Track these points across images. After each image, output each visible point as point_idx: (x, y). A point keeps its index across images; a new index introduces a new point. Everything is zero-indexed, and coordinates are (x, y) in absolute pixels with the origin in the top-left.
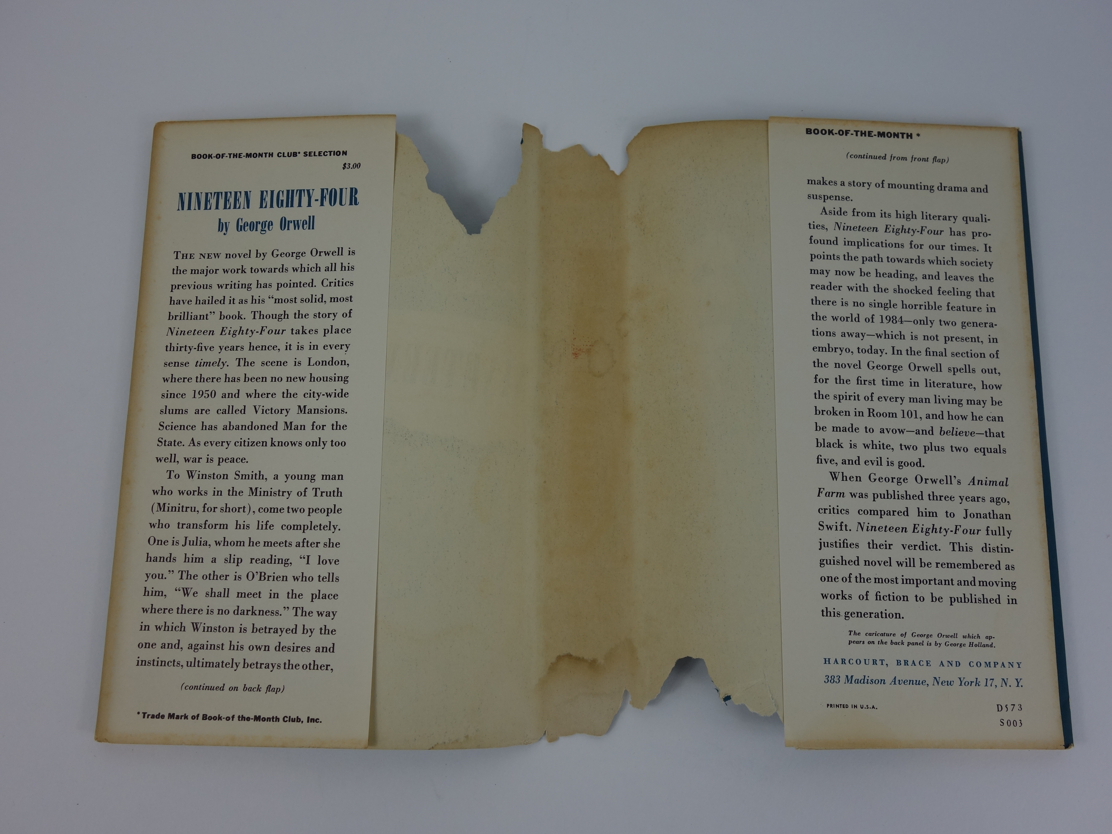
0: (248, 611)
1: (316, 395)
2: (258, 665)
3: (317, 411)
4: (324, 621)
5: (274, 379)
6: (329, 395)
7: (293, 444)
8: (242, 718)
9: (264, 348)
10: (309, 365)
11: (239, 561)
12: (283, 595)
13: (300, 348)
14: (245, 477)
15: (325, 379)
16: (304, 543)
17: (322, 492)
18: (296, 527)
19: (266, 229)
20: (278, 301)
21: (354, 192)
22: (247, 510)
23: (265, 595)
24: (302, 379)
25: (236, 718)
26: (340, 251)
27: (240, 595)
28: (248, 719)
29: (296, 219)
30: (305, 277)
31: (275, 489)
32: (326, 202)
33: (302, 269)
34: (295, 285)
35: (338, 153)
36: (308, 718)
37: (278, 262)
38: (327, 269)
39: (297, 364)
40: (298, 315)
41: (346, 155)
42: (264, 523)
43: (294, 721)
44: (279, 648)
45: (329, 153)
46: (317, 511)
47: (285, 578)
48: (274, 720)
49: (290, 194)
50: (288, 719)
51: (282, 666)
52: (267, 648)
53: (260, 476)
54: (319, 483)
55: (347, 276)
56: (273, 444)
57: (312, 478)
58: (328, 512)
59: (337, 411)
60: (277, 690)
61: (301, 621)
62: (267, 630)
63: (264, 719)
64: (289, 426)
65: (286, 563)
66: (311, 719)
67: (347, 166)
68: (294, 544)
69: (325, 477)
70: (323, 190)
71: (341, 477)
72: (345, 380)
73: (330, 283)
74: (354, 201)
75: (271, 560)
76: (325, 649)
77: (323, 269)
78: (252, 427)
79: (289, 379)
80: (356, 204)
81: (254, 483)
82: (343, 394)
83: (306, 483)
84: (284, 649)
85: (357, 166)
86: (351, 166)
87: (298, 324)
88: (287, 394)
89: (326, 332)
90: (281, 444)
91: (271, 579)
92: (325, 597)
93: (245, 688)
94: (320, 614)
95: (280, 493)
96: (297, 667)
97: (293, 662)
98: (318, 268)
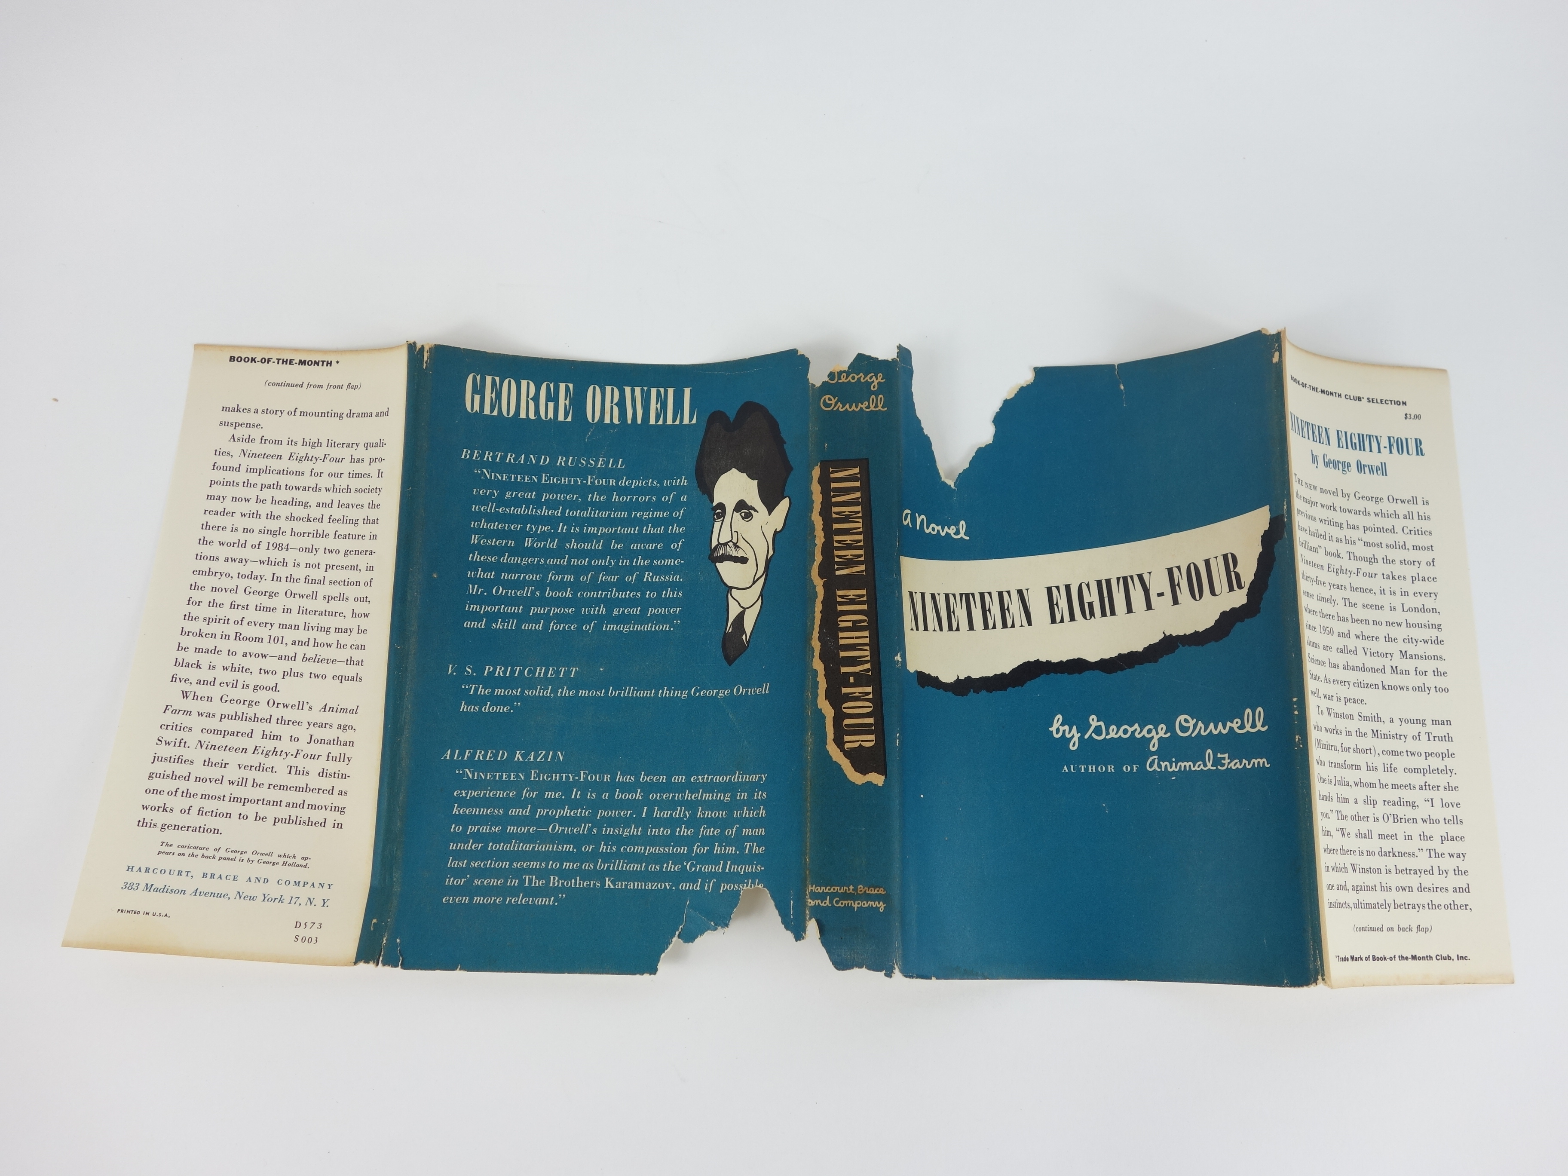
0: (1389, 852)
1: (1414, 641)
2: (1406, 906)
3: (1417, 657)
4: (1456, 862)
5: (1375, 623)
6: (1426, 642)
7: (1402, 688)
8: (1402, 958)
9: (1362, 590)
10: (1403, 611)
11: (1374, 803)
12: (1416, 837)
13: (1393, 593)
14: (1366, 718)
15: (1420, 626)
16: (1425, 787)
17: (1434, 737)
18: (1416, 771)
19: (1346, 469)
20: (1366, 544)
21: (1418, 443)
22: (1373, 751)
23: (1401, 837)
24: (1399, 625)
25: (1397, 958)
26: (1414, 501)
27: (1381, 836)
28: (1407, 958)
29: (1370, 464)
30: (1387, 523)
31: (1393, 733)
32: (1395, 450)
33: (1383, 515)
34: (1379, 530)
35: (1398, 403)
36: (1458, 955)
37: (1360, 505)
38: (1405, 517)
39: (1393, 609)
40: (1386, 560)
41: (1406, 405)
42: (1389, 766)
43: (1446, 959)
44: (1421, 889)
45: (1389, 402)
46: (1433, 755)
47: (1415, 821)
48: (1428, 958)
49: (1361, 437)
50: (1440, 957)
51: (1426, 906)
52: (1411, 889)
53: (1377, 718)
54: (1430, 728)
55: (1425, 525)
56: (1383, 687)
57: (1423, 723)
58: (1443, 756)
59: (1435, 658)
60: (1426, 930)
61: (1435, 862)
62: (1407, 871)
63: (1420, 958)
64: (1394, 670)
65: (1413, 805)
66: (1461, 957)
67: (1408, 416)
68: (1417, 787)
69: (1435, 722)
70: (1389, 438)
71: (1449, 723)
72: (1439, 627)
73: (1410, 531)
74: (1420, 452)
75: (1399, 803)
76: (1461, 890)
77: (1401, 517)
78: (1363, 669)
79: (1388, 624)
80: (1422, 454)
81: (1375, 726)
82: (1438, 642)
83: (1418, 728)
84: (1425, 890)
85: (1418, 417)
86: (1412, 417)
87: (1387, 569)
88: (1389, 639)
89: (1413, 579)
90: (1391, 688)
91: (1403, 821)
92: (1452, 839)
93: (1399, 929)
94: (1451, 856)
95: (1398, 737)
96: (1440, 907)
97: (1436, 902)
98: (1396, 516)
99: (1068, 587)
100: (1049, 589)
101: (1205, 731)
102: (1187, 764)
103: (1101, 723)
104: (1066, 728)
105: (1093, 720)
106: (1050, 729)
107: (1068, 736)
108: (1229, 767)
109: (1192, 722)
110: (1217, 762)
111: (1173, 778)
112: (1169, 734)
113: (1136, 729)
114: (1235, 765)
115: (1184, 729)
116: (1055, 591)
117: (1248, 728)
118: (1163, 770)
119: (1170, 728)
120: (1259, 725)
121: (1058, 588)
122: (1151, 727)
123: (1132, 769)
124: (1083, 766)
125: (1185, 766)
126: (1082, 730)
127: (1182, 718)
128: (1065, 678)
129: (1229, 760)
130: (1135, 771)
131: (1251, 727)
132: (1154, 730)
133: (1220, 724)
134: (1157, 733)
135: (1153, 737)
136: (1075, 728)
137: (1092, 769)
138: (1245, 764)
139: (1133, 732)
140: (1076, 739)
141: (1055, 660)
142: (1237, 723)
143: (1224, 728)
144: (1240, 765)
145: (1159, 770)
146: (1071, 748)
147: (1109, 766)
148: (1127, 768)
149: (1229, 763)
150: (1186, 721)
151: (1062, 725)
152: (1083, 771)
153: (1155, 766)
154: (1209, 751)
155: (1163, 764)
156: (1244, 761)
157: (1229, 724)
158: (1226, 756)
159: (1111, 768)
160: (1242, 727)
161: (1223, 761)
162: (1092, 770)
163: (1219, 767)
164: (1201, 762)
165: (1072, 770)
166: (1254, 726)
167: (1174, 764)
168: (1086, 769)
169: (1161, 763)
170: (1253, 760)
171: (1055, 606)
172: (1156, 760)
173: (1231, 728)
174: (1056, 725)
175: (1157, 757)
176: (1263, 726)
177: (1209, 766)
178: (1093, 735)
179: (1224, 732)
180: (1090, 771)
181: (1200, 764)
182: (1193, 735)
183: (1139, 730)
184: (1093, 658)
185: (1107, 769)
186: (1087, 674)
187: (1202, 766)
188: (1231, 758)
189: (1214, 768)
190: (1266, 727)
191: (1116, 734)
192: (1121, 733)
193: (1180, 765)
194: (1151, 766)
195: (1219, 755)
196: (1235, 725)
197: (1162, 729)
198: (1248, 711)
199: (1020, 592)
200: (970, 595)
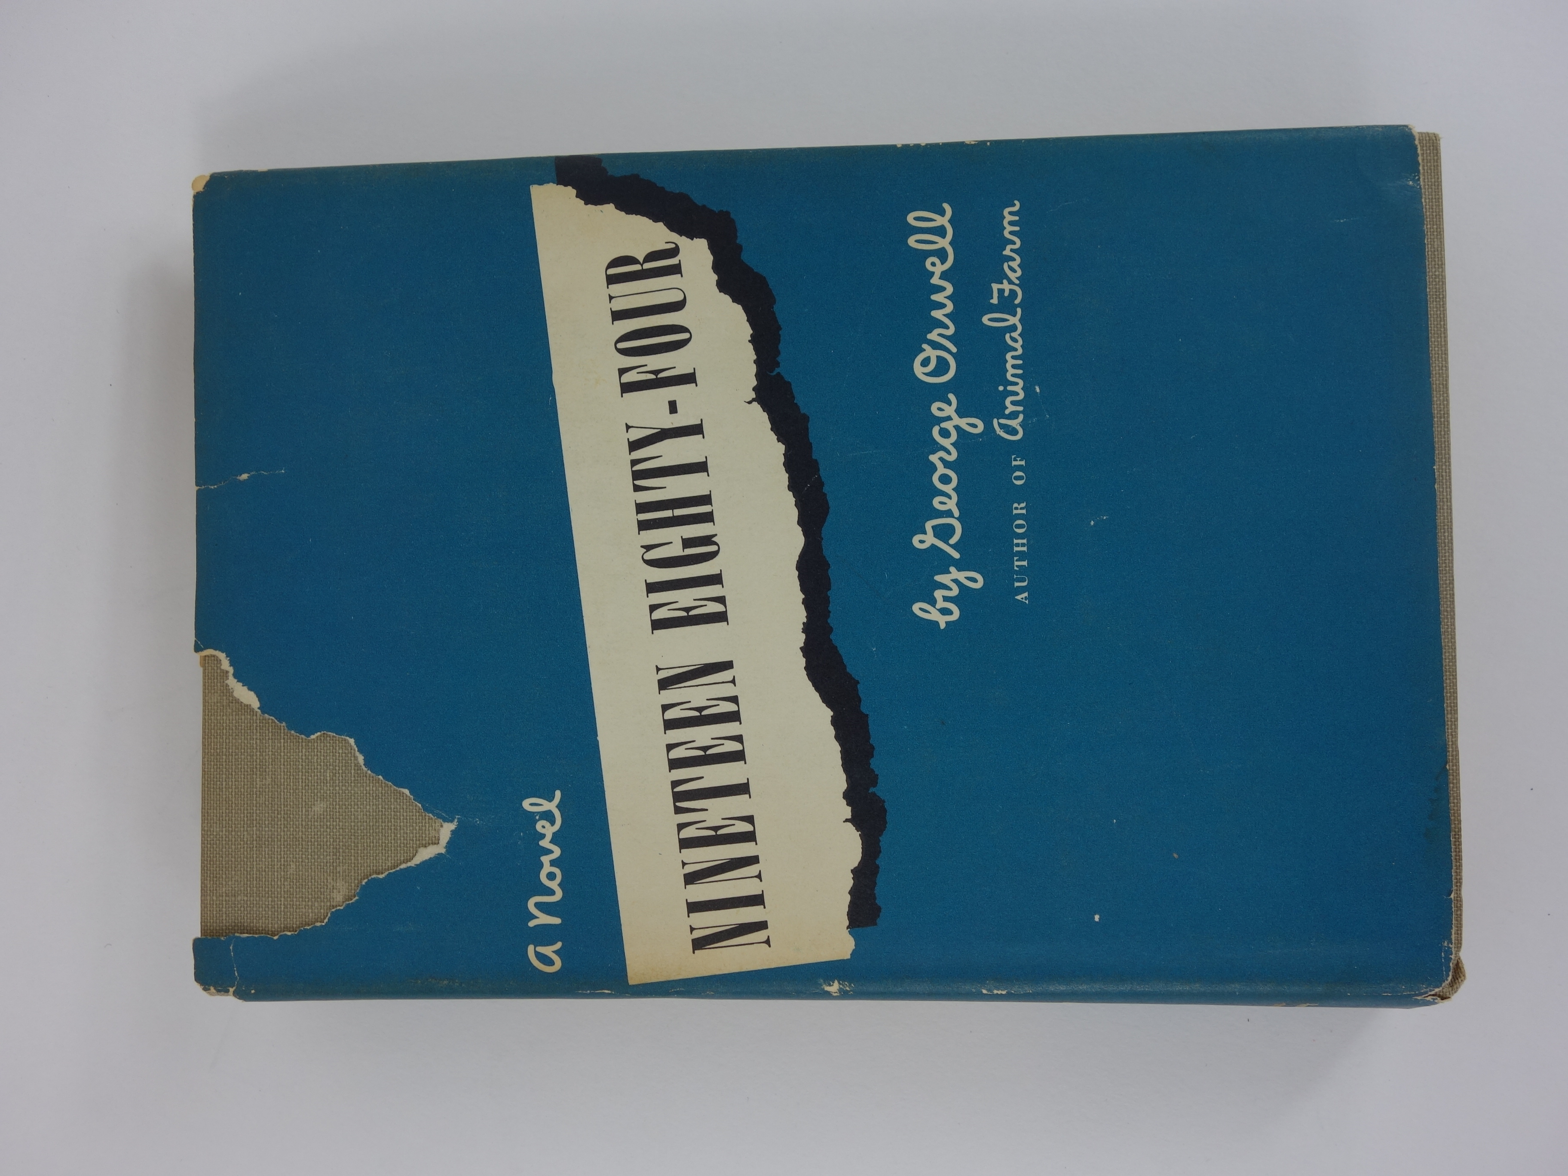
99: (652, 588)
100: (657, 625)
101: (947, 327)
102: (1010, 362)
103: (929, 525)
104: (938, 594)
105: (922, 542)
106: (943, 626)
107: (955, 591)
108: (1017, 282)
109: (929, 351)
110: (1007, 305)
111: (1038, 390)
112: (951, 397)
113: (941, 459)
114: (1014, 270)
115: (942, 367)
116: (659, 614)
117: (944, 243)
118: (1021, 409)
119: (940, 393)
120: (942, 221)
121: (653, 608)
122: (935, 431)
123: (1019, 468)
124: (1016, 563)
125: (1014, 367)
126: (943, 563)
127: (919, 371)
128: (838, 596)
129: (1005, 281)
130: (1023, 463)
131: (944, 237)
132: (943, 425)
133: (935, 297)
134: (949, 418)
135: (957, 427)
136: (938, 578)
137: (1020, 545)
138: (1012, 250)
139: (946, 464)
140: (961, 576)
141: (801, 615)
142: (933, 264)
143: (943, 289)
144: (1014, 260)
145: (1021, 417)
146: (979, 585)
147: (1015, 512)
148: (1018, 478)
149: (1011, 282)
150: (925, 362)
151: (933, 602)
152: (1025, 563)
153: (1014, 423)
154: (985, 320)
155: (1011, 408)
156: (1007, 252)
157: (935, 280)
158: (995, 287)
159: (1019, 508)
160: (942, 254)
161: (1006, 294)
162: (1023, 545)
163: (1017, 301)
164: (1007, 336)
165: (1025, 584)
166: (940, 231)
167: (1010, 388)
168: (1022, 556)
169: (1007, 412)
170: (1006, 234)
171: (692, 613)
172: (1002, 421)
173: (944, 276)
174: (934, 615)
175: (995, 421)
176: (942, 213)
177: (1014, 320)
178: (953, 541)
179: (950, 289)
180: (1025, 549)
181: (1011, 338)
182: (954, 350)
183: (942, 454)
184: (796, 540)
185: (1019, 517)
186: (829, 551)
187: (1015, 335)
188: (1001, 277)
189: (1019, 310)
190: (946, 206)
191: (950, 497)
192: (948, 489)
193: (1013, 375)
194: (1014, 432)
195: (995, 301)
196: (937, 268)
197: (940, 409)
198: (912, 241)
199: (664, 684)
200: (676, 790)
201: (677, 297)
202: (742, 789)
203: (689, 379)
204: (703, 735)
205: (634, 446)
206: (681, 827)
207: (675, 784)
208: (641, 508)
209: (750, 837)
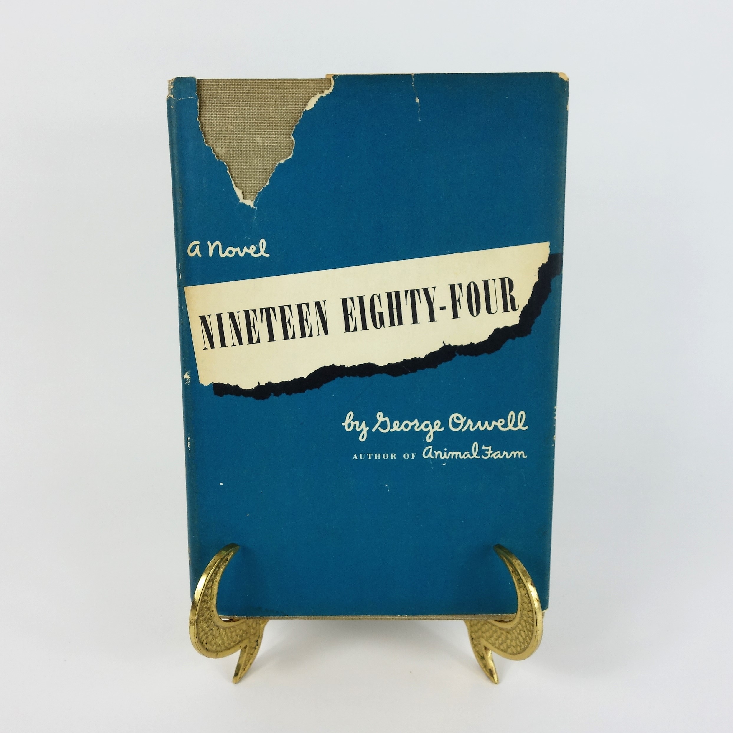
99: (361, 299)
100: (344, 301)
101: (473, 428)
102: (457, 453)
103: (387, 419)
104: (357, 423)
105: (380, 416)
106: (343, 424)
107: (358, 429)
108: (491, 457)
109: (463, 420)
110: (481, 452)
111: (444, 464)
112: (443, 429)
113: (416, 424)
114: (497, 455)
115: (456, 425)
116: (349, 302)
117: (511, 427)
118: (436, 457)
119: (444, 424)
120: (521, 425)
121: (352, 299)
122: (428, 422)
123: (411, 456)
124: (370, 455)
125: (455, 455)
126: (370, 425)
127: (454, 415)
128: (356, 380)
129: (492, 452)
130: (413, 458)
131: (513, 427)
132: (430, 425)
133: (486, 423)
134: (433, 428)
135: (429, 431)
136: (364, 422)
137: (377, 456)
138: (505, 455)
139: (413, 427)
140: (365, 432)
141: (348, 364)
142: (501, 422)
143: (490, 426)
144: (501, 455)
145: (433, 457)
146: (361, 439)
147: (392, 454)
148: (406, 456)
149: (491, 454)
150: (458, 418)
151: (353, 420)
152: (370, 458)
153: (430, 455)
154: (476, 443)
155: (437, 453)
156: (505, 453)
157: (494, 423)
158: (490, 448)
159: (393, 456)
160: (505, 426)
161: (486, 452)
162: (378, 457)
163: (483, 457)
164: (468, 452)
165: (361, 458)
166: (516, 425)
167: (445, 453)
168: (373, 457)
169: (435, 452)
170: (513, 452)
171: (349, 316)
172: (431, 450)
173: (496, 427)
174: (348, 421)
175: (431, 447)
176: (524, 426)
177: (475, 455)
178: (380, 429)
179: (490, 429)
180: (376, 458)
181: (467, 454)
182: (463, 430)
183: (418, 424)
184: (381, 363)
185: (390, 456)
186: (376, 377)
187: (468, 456)
188: (494, 450)
189: (479, 457)
190: (527, 427)
191: (398, 428)
192: (403, 427)
193: (451, 454)
194: (426, 454)
195: (484, 447)
196: (499, 423)
197: (437, 424)
198: (512, 412)
199: (318, 304)
200: (271, 309)
201: (493, 310)
202: (272, 338)
203: (455, 315)
204: (295, 321)
205: (426, 291)
206: (254, 311)
207: (273, 309)
208: (397, 294)
209: (251, 341)
